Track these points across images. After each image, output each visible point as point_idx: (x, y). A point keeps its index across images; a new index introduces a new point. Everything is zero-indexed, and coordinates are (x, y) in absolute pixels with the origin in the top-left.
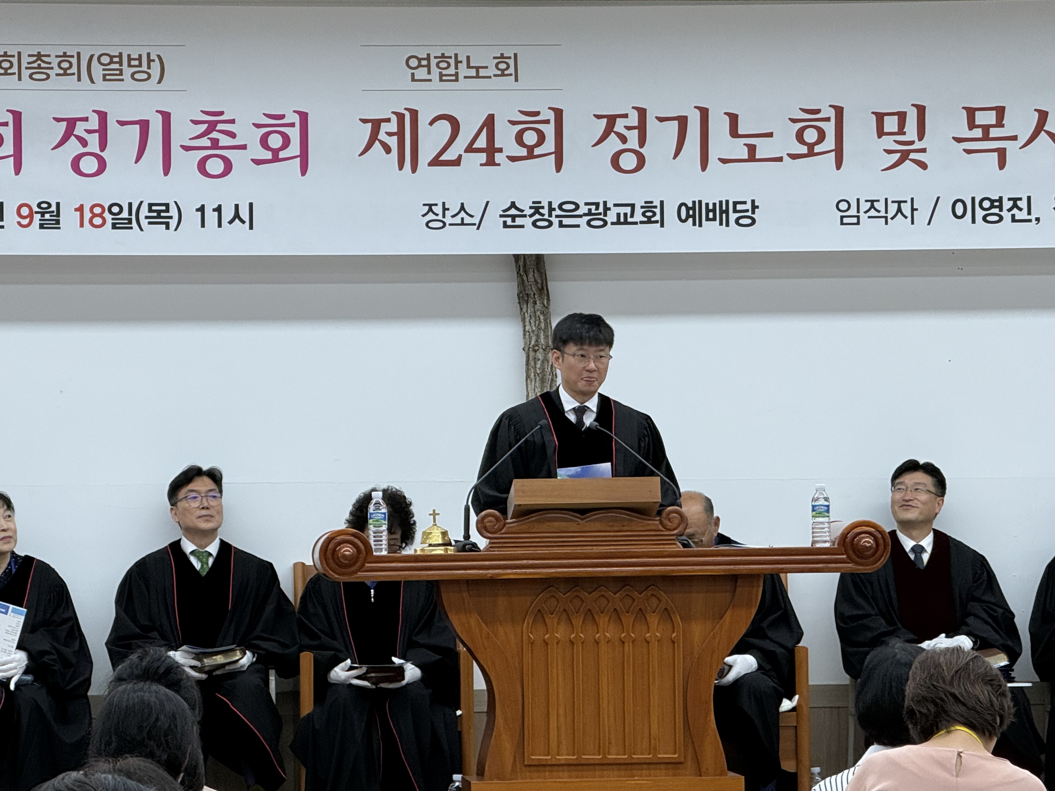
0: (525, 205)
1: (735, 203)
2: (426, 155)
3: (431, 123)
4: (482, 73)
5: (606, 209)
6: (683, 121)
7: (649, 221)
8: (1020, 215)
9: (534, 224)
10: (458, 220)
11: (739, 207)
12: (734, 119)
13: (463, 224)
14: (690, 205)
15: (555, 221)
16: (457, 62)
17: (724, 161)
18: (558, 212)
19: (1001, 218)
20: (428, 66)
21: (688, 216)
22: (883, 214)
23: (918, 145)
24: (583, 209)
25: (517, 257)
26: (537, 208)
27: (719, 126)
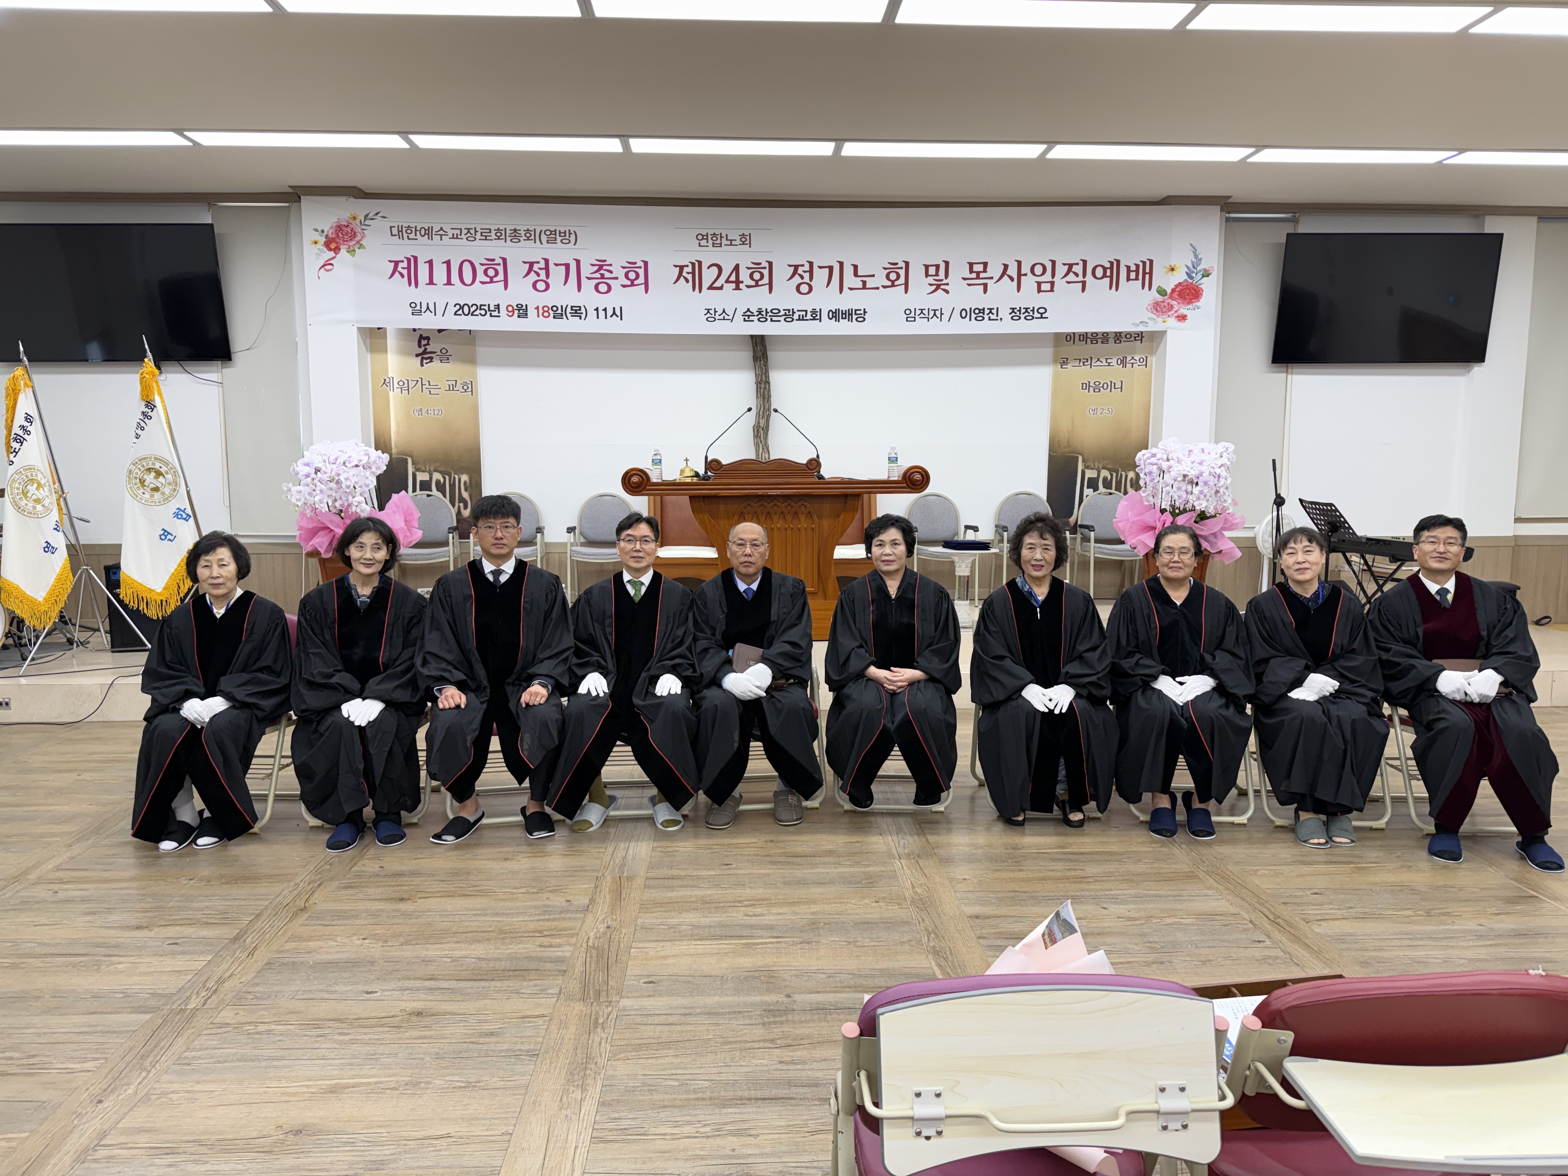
0: (754, 310)
1: (856, 310)
2: (705, 285)
3: (708, 268)
4: (733, 243)
5: (794, 313)
6: (831, 268)
7: (814, 319)
8: (992, 317)
9: (759, 320)
10: (721, 317)
11: (858, 312)
12: (856, 267)
13: (724, 319)
14: (834, 311)
15: (769, 318)
16: (721, 237)
17: (851, 289)
18: (770, 314)
19: (984, 318)
20: (707, 239)
21: (833, 317)
22: (927, 316)
23: (945, 281)
24: (782, 313)
25: (752, 336)
26: (760, 312)
27: (848, 271)
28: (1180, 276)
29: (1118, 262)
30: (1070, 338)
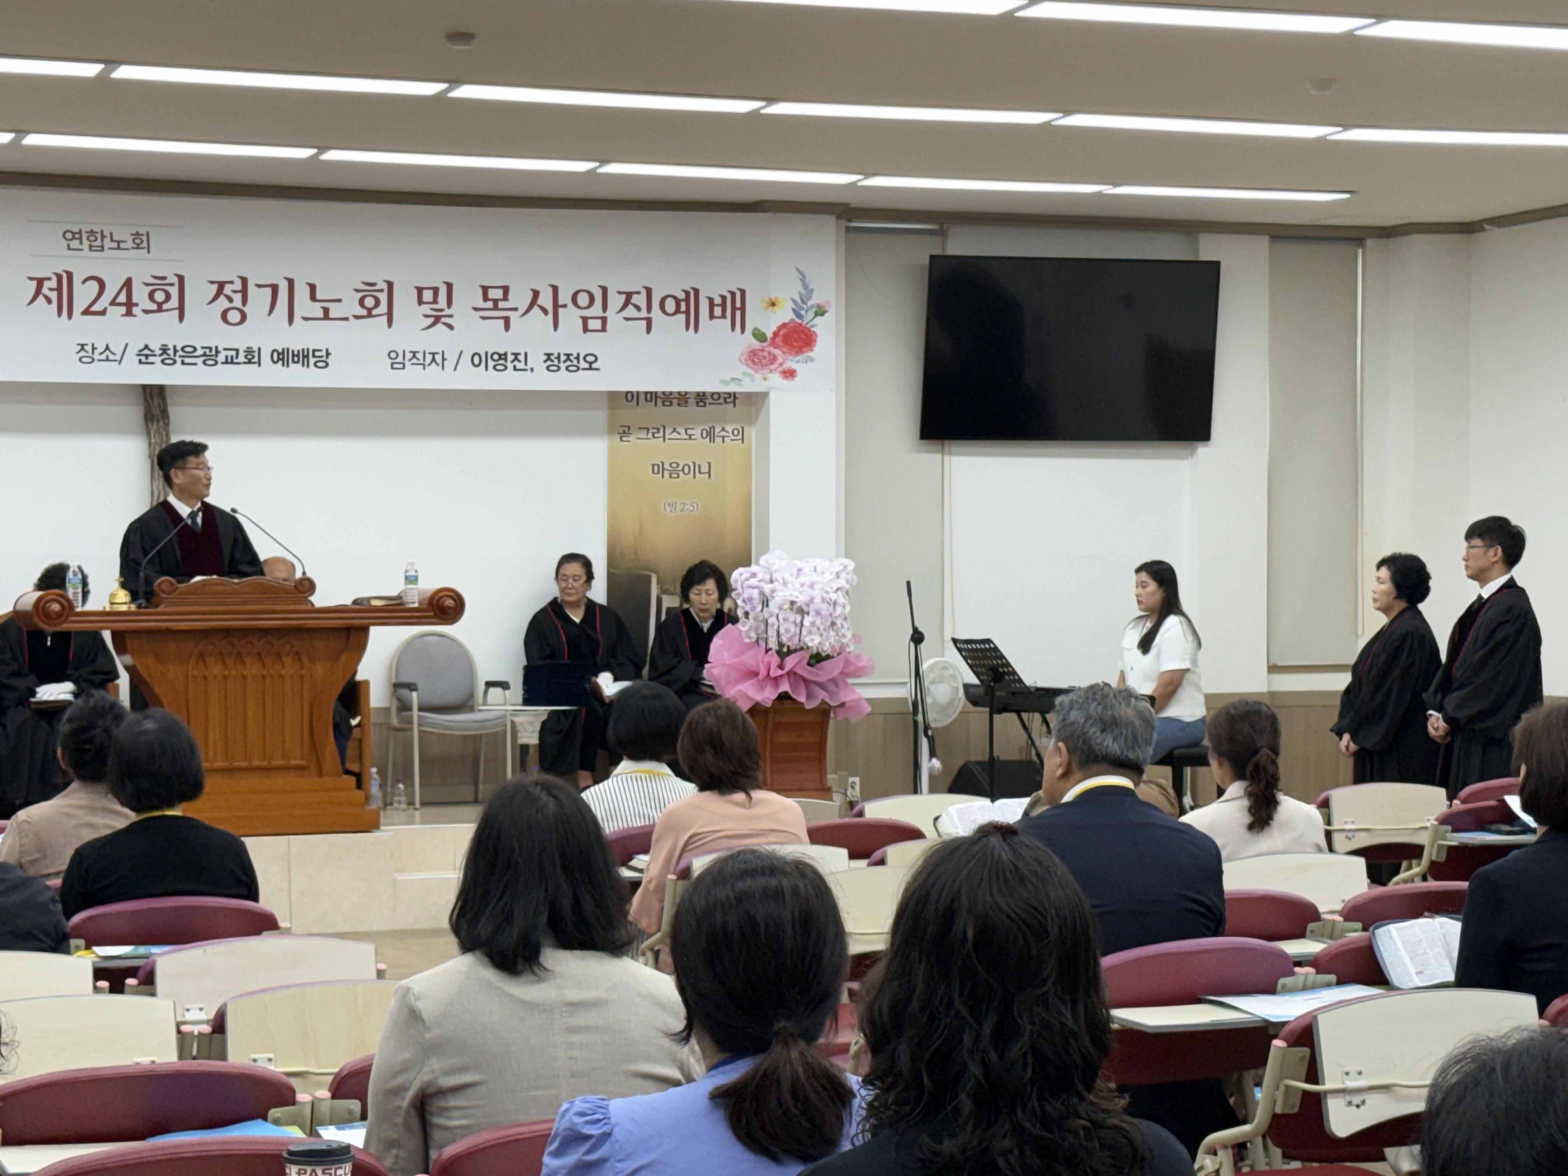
0: (156, 347)
1: (314, 351)
2: (78, 307)
3: (84, 282)
4: (122, 245)
5: (217, 352)
6: (275, 288)
7: (250, 362)
8: (520, 366)
9: (163, 361)
10: (103, 357)
11: (317, 354)
12: (313, 288)
13: (107, 360)
14: (280, 351)
15: (179, 360)
16: (103, 237)
17: (306, 319)
18: (180, 353)
19: (506, 368)
20: (81, 239)
21: (279, 359)
22: (421, 361)
23: (447, 312)
24: (200, 352)
25: (144, 387)
26: (164, 350)
27: (302, 293)
28: (784, 315)
29: (696, 291)
30: (631, 397)
